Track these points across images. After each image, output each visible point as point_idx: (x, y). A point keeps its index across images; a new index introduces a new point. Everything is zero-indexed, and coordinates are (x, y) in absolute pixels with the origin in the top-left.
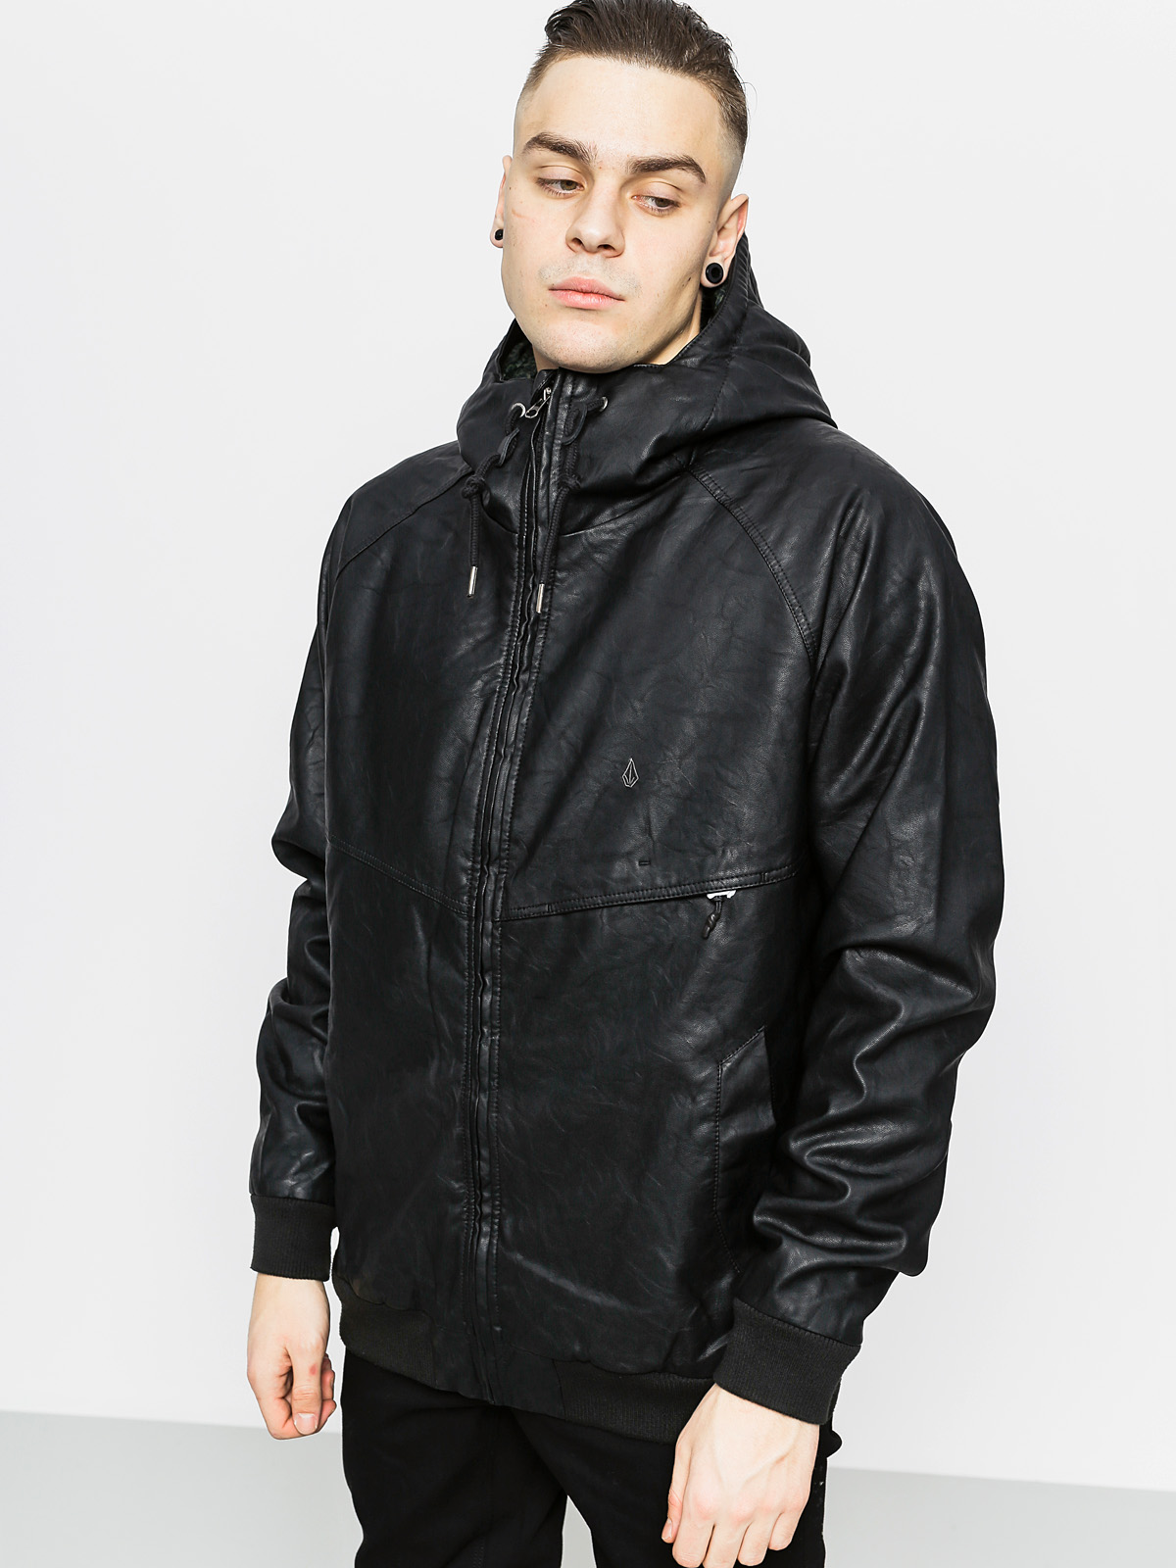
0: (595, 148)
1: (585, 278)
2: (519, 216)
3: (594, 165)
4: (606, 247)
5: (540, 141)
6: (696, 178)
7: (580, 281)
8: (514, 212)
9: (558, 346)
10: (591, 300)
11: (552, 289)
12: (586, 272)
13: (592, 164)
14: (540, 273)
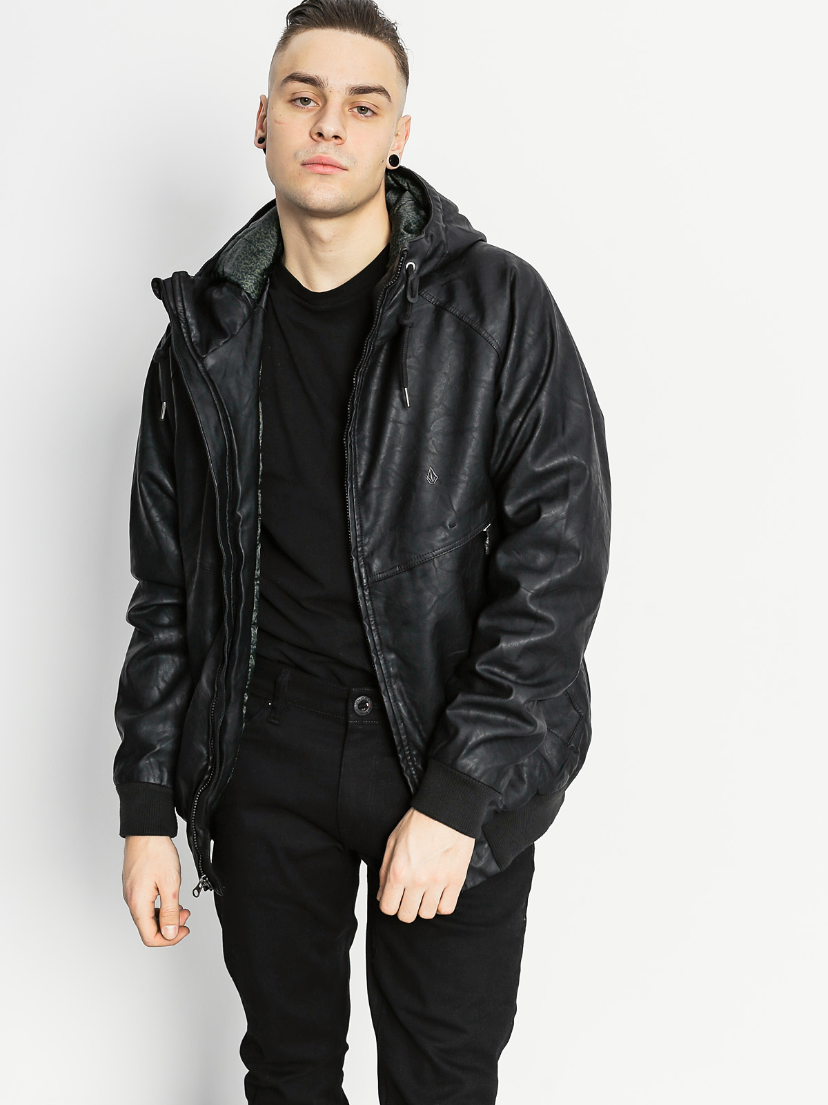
0: (327, 79)
1: (324, 156)
2: (279, 123)
3: (327, 91)
4: (336, 137)
5: (294, 77)
6: (387, 99)
7: (321, 158)
8: (276, 121)
9: (308, 197)
10: (328, 170)
11: (304, 165)
12: (326, 153)
13: (326, 89)
14: (295, 155)
